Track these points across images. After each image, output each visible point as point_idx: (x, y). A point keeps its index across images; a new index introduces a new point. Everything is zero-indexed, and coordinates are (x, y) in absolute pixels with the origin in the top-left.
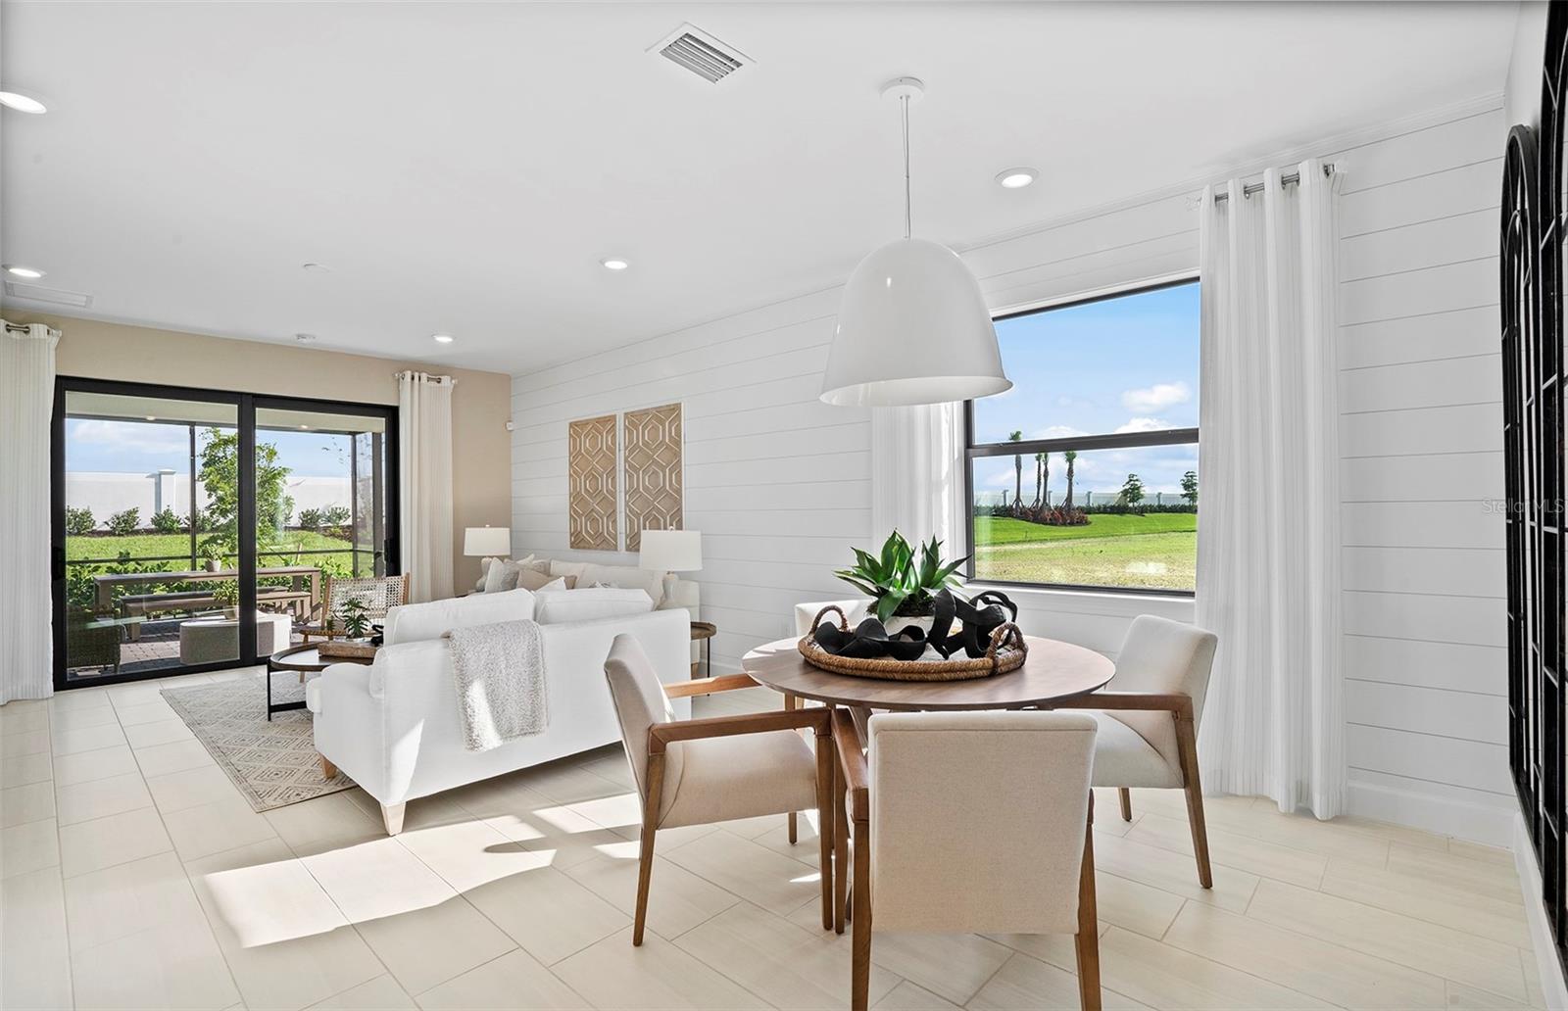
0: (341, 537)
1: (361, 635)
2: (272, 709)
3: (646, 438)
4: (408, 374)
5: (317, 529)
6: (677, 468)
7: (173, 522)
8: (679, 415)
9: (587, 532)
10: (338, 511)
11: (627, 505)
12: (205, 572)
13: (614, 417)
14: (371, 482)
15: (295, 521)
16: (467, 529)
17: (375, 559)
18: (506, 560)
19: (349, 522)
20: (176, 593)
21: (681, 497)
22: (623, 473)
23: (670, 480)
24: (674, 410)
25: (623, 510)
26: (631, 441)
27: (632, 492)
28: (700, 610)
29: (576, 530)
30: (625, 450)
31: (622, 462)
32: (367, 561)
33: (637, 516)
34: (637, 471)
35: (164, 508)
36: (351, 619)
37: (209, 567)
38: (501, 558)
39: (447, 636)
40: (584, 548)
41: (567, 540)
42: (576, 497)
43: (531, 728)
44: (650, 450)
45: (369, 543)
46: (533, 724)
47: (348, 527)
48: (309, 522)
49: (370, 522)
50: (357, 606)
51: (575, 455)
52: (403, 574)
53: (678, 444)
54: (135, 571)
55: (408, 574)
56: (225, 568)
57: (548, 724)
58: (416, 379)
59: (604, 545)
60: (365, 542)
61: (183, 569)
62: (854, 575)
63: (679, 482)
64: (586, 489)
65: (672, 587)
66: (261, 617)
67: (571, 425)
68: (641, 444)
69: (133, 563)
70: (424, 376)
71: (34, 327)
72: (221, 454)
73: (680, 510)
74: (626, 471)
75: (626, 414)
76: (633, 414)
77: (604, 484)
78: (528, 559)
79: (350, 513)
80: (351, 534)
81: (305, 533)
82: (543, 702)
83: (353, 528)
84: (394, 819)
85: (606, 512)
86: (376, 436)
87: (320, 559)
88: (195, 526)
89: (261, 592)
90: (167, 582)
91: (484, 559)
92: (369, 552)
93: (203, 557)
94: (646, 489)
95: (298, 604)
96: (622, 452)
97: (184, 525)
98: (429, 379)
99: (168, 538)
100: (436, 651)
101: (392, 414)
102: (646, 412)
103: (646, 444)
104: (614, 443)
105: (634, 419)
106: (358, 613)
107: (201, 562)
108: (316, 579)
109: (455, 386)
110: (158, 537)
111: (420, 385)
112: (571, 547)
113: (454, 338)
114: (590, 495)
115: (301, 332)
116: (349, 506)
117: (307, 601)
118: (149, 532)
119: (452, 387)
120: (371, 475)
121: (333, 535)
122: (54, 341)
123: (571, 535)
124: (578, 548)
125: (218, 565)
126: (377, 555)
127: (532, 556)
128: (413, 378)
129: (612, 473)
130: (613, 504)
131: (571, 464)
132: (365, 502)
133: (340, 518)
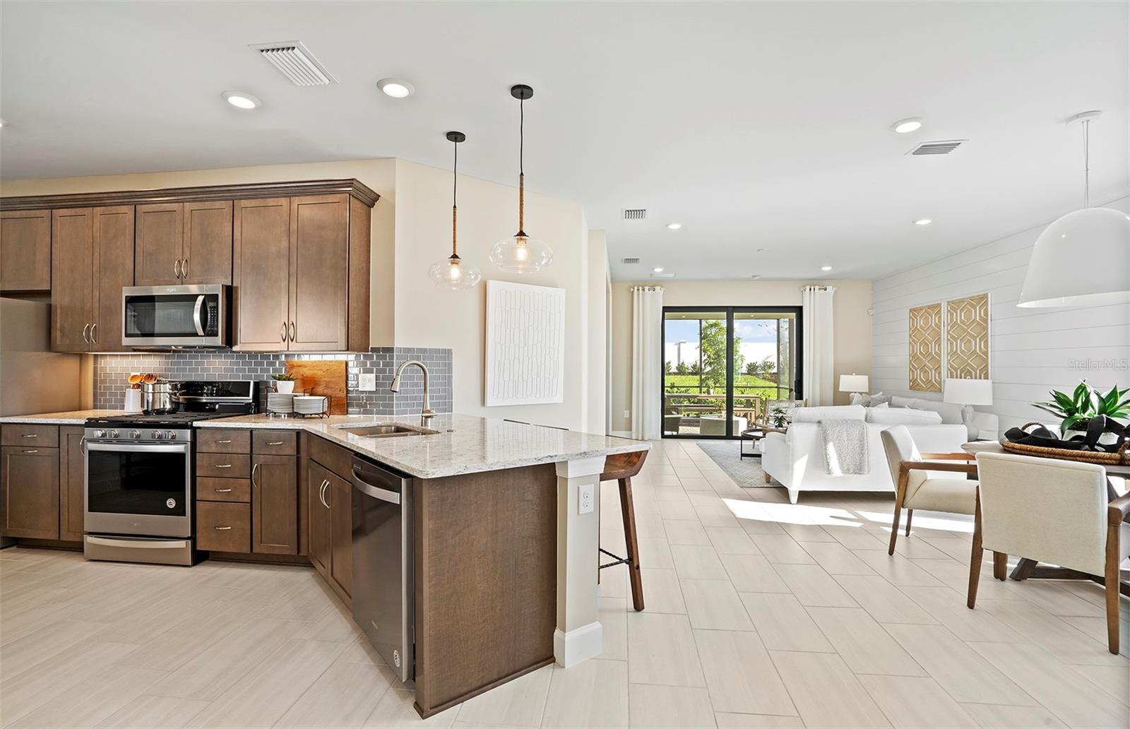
0: (770, 380)
1: (782, 427)
2: (743, 455)
3: (963, 318)
4: (808, 288)
5: (757, 375)
6: (985, 338)
7: (685, 368)
8: (987, 301)
9: (921, 379)
10: (768, 364)
11: (948, 362)
12: (706, 395)
13: (939, 305)
14: (788, 345)
15: (744, 370)
16: (841, 376)
17: (790, 392)
18: (863, 394)
19: (775, 370)
20: (693, 404)
21: (987, 357)
22: (946, 341)
23: (980, 346)
24: (983, 299)
25: (946, 366)
26: (952, 320)
27: (953, 354)
28: (999, 434)
29: (913, 378)
30: (948, 325)
31: (946, 334)
32: (785, 394)
33: (956, 370)
34: (955, 339)
35: (681, 362)
36: (777, 418)
37: (709, 393)
38: (861, 393)
39: (819, 422)
40: (919, 390)
41: (907, 385)
42: (914, 357)
43: (859, 470)
44: (966, 326)
45: (786, 384)
46: (860, 469)
47: (774, 373)
48: (752, 370)
49: (787, 371)
50: (780, 412)
51: (913, 330)
52: (804, 399)
53: (986, 321)
54: (677, 392)
55: (807, 400)
56: (718, 393)
57: (868, 472)
58: (812, 289)
59: (933, 389)
60: (784, 383)
61: (695, 392)
62: (1051, 406)
63: (986, 346)
64: (921, 352)
65: (968, 415)
66: (735, 418)
67: (910, 310)
68: (959, 322)
69: (676, 389)
70: (817, 288)
71: (656, 288)
72: (708, 333)
73: (986, 366)
74: (948, 340)
75: (948, 302)
76: (953, 302)
77: (933, 349)
78: (878, 395)
79: (776, 365)
80: (776, 378)
81: (750, 376)
82: (866, 460)
83: (777, 374)
84: (794, 498)
85: (933, 367)
86: (791, 321)
87: (759, 392)
88: (697, 371)
89: (736, 407)
90: (688, 397)
91: (852, 394)
92: (786, 388)
93: (705, 387)
94: (962, 352)
95: (749, 414)
96: (946, 327)
97: (690, 371)
98: (819, 289)
99: (683, 377)
100: (814, 428)
101: (799, 310)
102: (962, 301)
103: (962, 322)
104: (940, 321)
105: (954, 305)
106: (781, 415)
107: (704, 389)
108: (758, 401)
109: (835, 291)
110: (679, 376)
111: (814, 293)
112: (911, 389)
113: (832, 267)
114: (923, 355)
115: (754, 275)
116: (776, 361)
117: (753, 413)
118: (675, 374)
119: (833, 292)
120: (788, 340)
121: (764, 378)
122: (662, 292)
123: (910, 381)
124: (915, 390)
125: (712, 391)
126: (791, 390)
127: (881, 393)
128: (810, 289)
129: (938, 341)
130: (939, 362)
131: (910, 335)
132: (785, 357)
133: (770, 368)
